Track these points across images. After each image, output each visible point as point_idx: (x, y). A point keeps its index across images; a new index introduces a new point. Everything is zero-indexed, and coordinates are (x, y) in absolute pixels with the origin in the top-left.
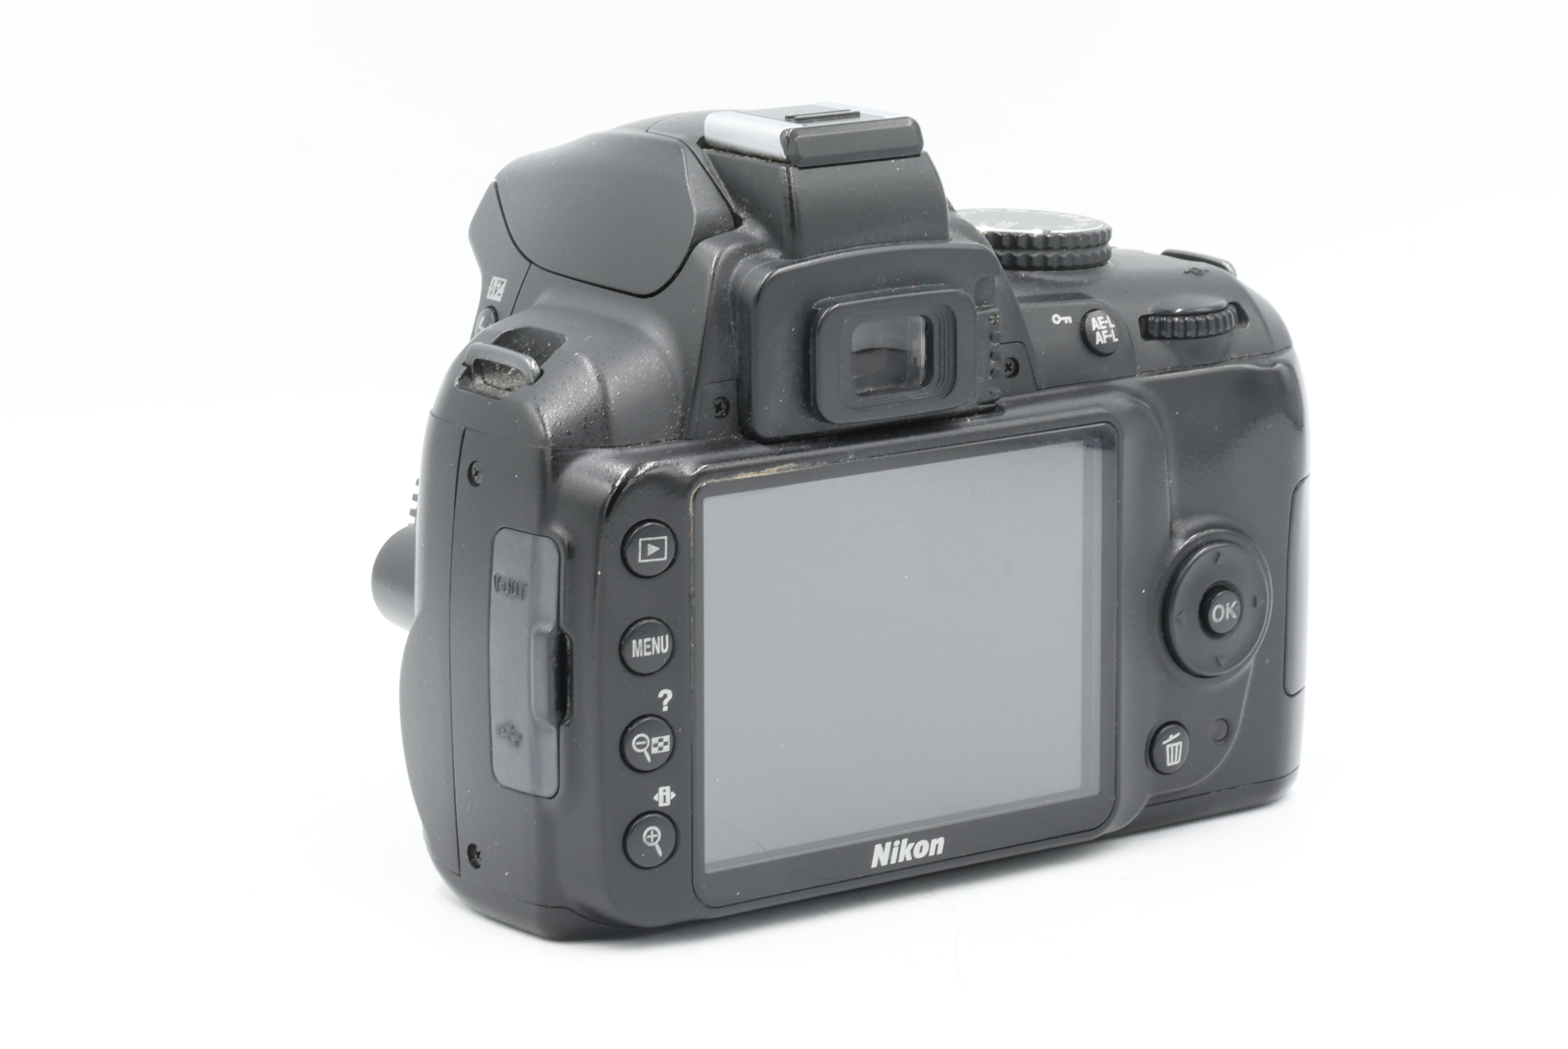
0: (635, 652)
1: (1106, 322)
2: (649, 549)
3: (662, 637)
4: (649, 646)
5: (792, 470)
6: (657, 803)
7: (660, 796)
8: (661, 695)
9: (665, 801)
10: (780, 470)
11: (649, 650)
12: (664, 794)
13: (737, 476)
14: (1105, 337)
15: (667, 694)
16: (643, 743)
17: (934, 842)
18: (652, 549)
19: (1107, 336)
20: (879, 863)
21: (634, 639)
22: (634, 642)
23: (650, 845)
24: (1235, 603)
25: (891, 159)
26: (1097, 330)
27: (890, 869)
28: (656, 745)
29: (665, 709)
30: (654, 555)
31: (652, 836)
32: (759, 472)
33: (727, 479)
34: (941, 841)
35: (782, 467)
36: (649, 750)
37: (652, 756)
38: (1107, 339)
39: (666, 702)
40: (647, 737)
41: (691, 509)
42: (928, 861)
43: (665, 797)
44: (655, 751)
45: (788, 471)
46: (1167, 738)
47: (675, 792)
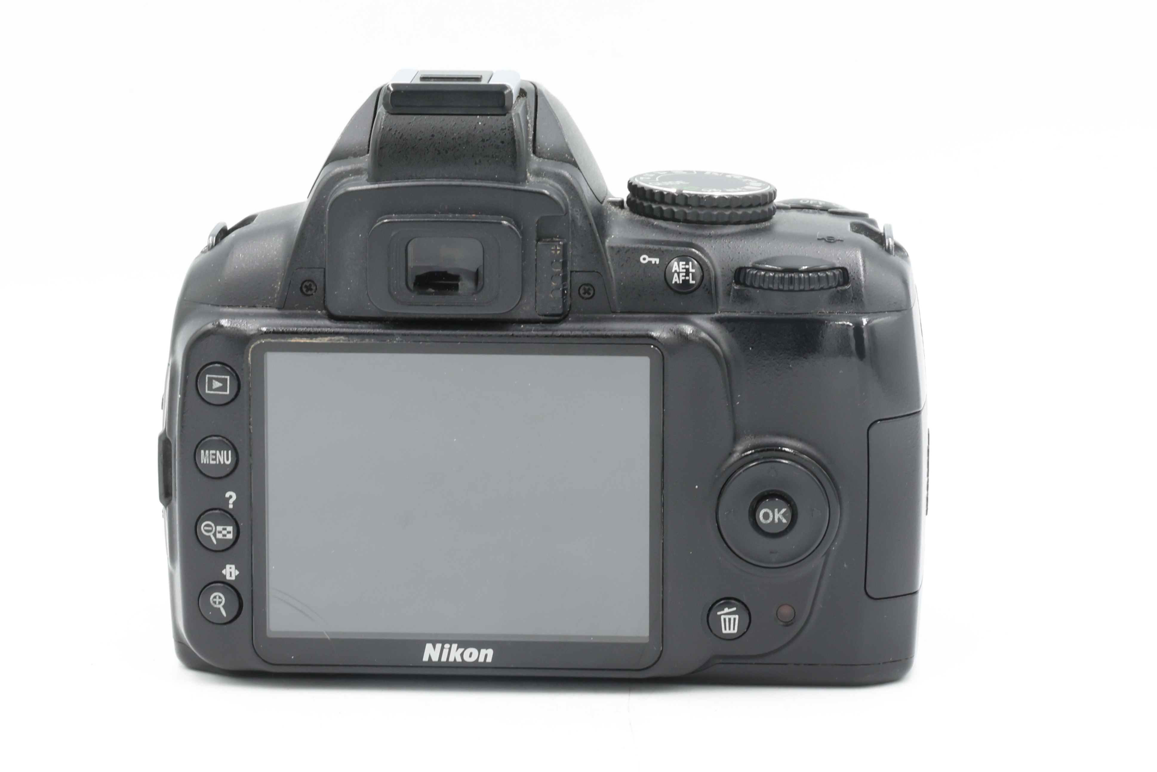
0: (203, 460)
1: (687, 267)
2: (214, 384)
3: (225, 452)
4: (214, 457)
5: (342, 342)
6: (225, 576)
7: (227, 572)
8: (227, 495)
9: (231, 576)
10: (331, 340)
11: (215, 459)
12: (230, 570)
13: (291, 339)
14: (682, 278)
15: (232, 496)
16: (210, 528)
17: (483, 652)
18: (217, 384)
19: (684, 278)
20: (430, 657)
21: (202, 449)
22: (202, 452)
23: (215, 606)
24: (784, 510)
25: (477, 115)
26: (676, 271)
27: (439, 665)
28: (220, 532)
29: (231, 506)
30: (218, 389)
31: (217, 600)
32: (312, 339)
33: (283, 341)
34: (490, 652)
35: (333, 338)
36: (215, 535)
37: (217, 540)
38: (683, 280)
39: (231, 501)
40: (213, 525)
41: (249, 359)
42: (476, 665)
43: (231, 573)
44: (219, 536)
45: (338, 342)
46: (723, 610)
47: (238, 570)
